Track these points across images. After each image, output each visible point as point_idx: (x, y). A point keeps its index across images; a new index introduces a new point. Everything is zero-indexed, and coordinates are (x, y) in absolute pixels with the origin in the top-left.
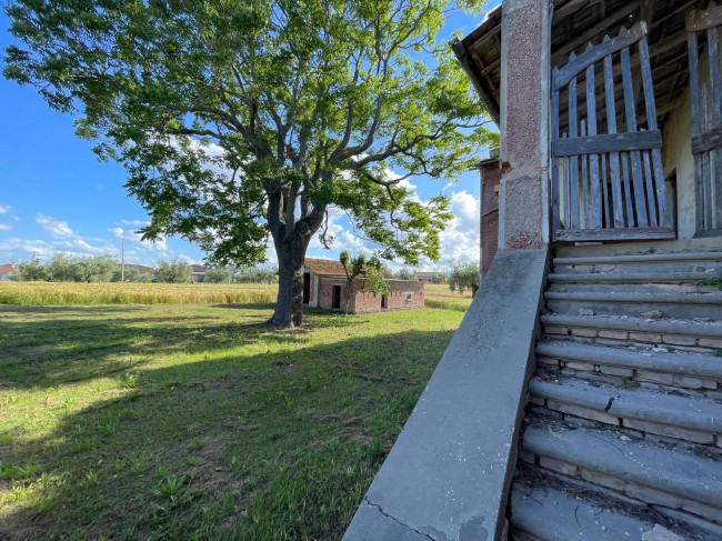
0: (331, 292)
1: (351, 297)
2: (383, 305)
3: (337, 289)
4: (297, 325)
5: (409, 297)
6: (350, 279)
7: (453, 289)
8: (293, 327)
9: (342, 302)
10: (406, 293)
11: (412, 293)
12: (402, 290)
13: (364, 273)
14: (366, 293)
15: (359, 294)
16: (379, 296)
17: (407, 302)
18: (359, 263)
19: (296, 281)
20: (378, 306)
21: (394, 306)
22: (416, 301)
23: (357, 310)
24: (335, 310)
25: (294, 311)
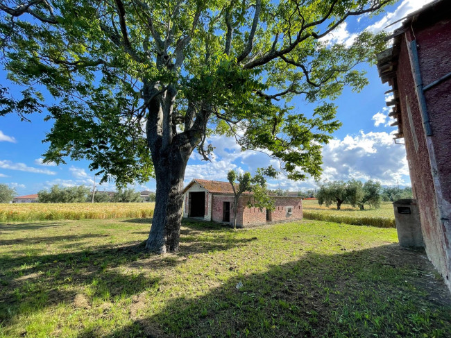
0: (222, 208)
1: (238, 212)
2: (268, 218)
3: (227, 205)
4: (171, 250)
5: (290, 211)
6: (237, 196)
7: (321, 203)
8: (165, 254)
9: (231, 217)
10: (287, 207)
11: (292, 207)
12: (283, 204)
13: (249, 189)
14: (252, 208)
15: (247, 209)
16: (264, 210)
17: (288, 215)
18: (245, 180)
19: (173, 197)
20: (264, 220)
21: (278, 219)
22: (296, 214)
23: (244, 224)
24: (225, 223)
25: (168, 233)
